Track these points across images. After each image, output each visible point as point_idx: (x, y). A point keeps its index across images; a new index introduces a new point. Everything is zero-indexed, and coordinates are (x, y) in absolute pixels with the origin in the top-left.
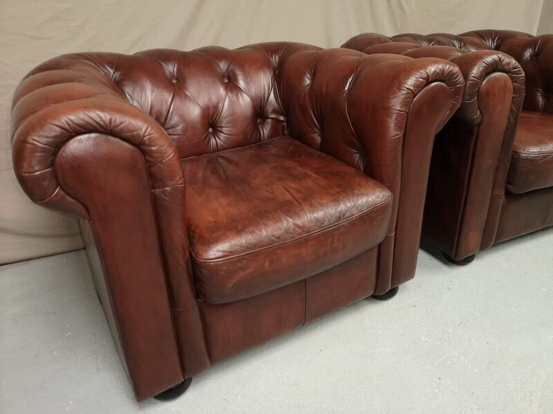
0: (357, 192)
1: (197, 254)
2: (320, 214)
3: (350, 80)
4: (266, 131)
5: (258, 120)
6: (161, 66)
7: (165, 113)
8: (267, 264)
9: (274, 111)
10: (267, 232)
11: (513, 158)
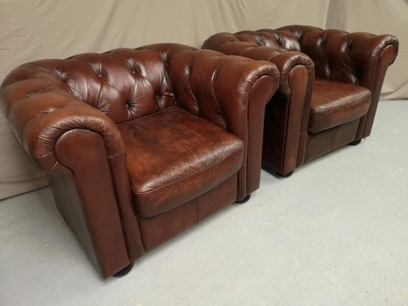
0: (223, 143)
1: (135, 190)
2: (203, 159)
3: (214, 73)
4: (162, 103)
5: (157, 97)
6: (91, 66)
7: (97, 98)
8: (176, 191)
9: (167, 90)
10: (175, 172)
11: (311, 113)
